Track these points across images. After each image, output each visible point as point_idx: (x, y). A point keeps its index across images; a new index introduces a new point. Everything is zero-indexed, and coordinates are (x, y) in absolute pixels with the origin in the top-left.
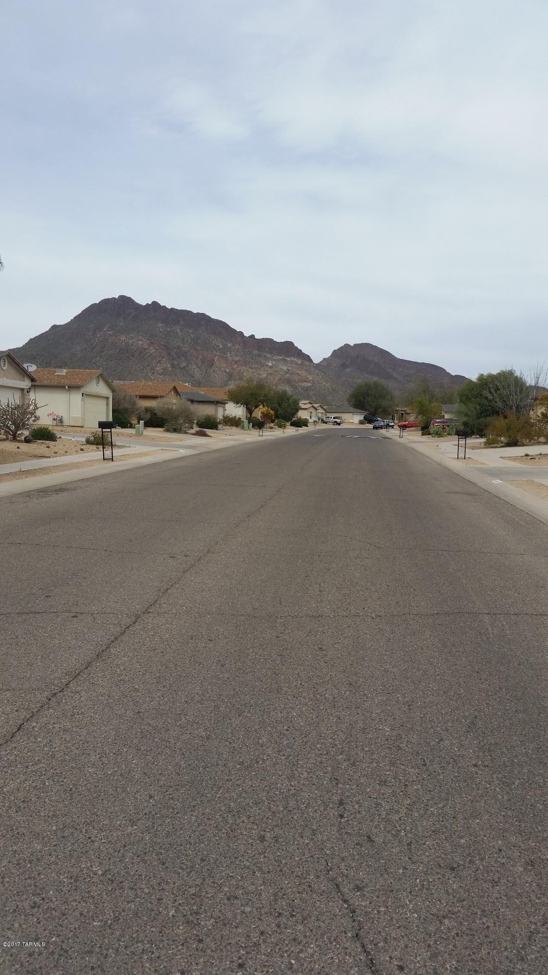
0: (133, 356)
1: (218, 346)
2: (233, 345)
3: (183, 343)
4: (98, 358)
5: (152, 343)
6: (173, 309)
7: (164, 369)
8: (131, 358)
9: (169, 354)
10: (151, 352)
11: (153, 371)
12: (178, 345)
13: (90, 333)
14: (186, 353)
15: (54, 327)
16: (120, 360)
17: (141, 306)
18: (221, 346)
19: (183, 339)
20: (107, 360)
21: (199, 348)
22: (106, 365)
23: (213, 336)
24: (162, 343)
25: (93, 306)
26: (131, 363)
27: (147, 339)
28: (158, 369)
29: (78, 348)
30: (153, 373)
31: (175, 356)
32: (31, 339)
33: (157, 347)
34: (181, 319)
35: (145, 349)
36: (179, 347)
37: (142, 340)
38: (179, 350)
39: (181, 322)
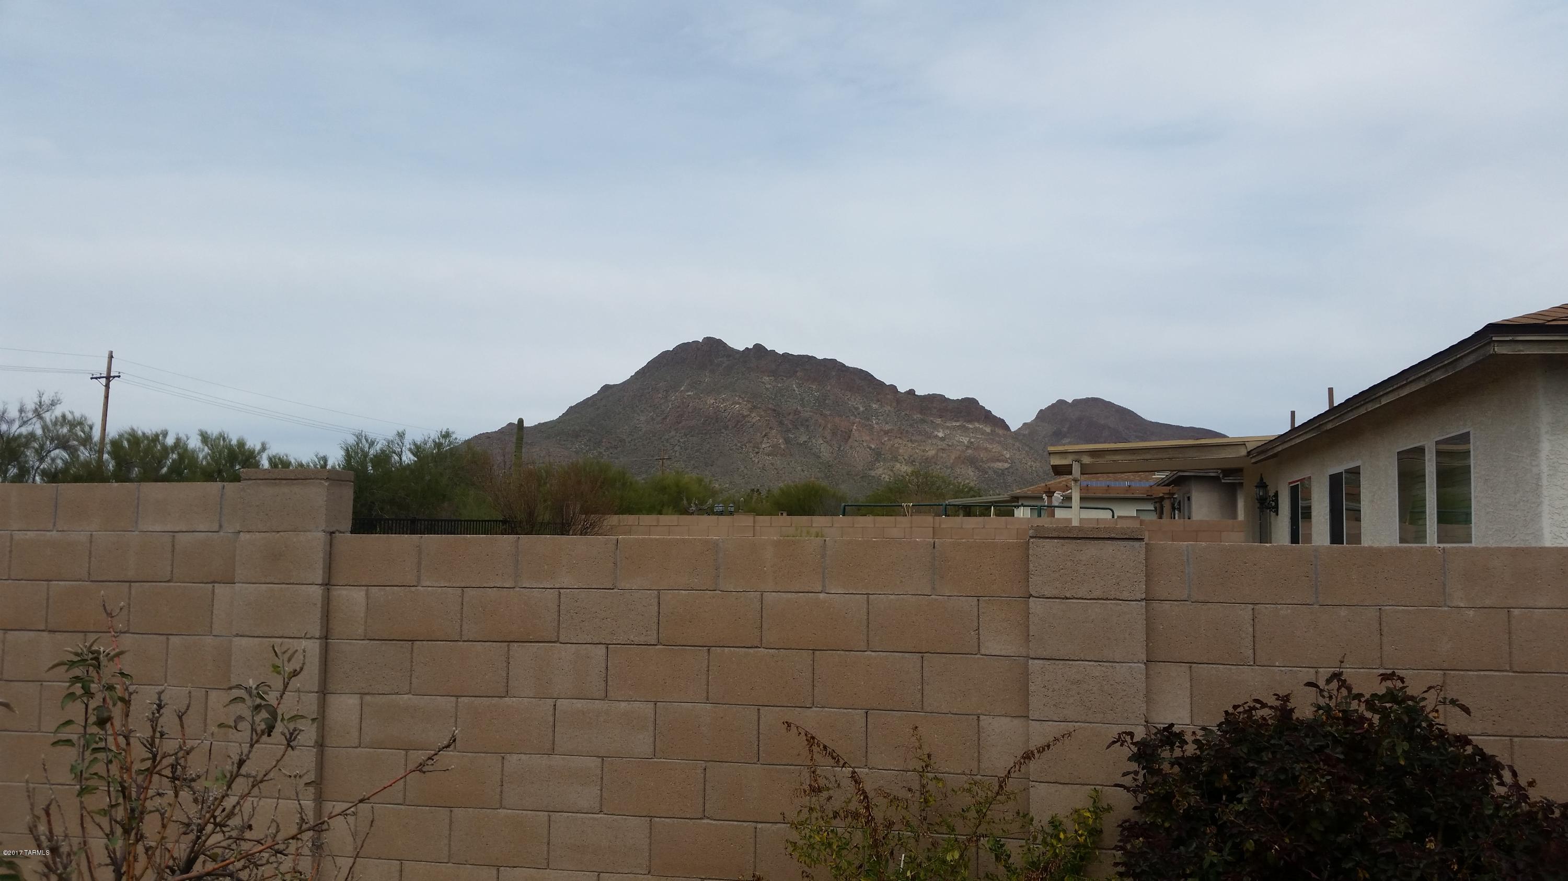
0: (726, 428)
1: (857, 409)
2: (882, 406)
3: (803, 406)
4: (673, 433)
5: (755, 407)
6: (786, 355)
7: (773, 446)
8: (723, 430)
9: (781, 423)
10: (754, 420)
11: (757, 450)
12: (794, 408)
13: (660, 395)
14: (807, 421)
15: (606, 388)
16: (706, 434)
17: (738, 352)
18: (862, 409)
19: (802, 400)
20: (686, 435)
21: (828, 413)
22: (684, 443)
23: (849, 394)
24: (770, 406)
25: (665, 354)
26: (722, 438)
27: (748, 401)
28: (764, 446)
29: (643, 418)
30: (757, 453)
31: (790, 426)
32: (571, 408)
33: (763, 413)
34: (798, 369)
35: (744, 417)
36: (796, 412)
37: (739, 403)
38: (796, 417)
39: (798, 374)
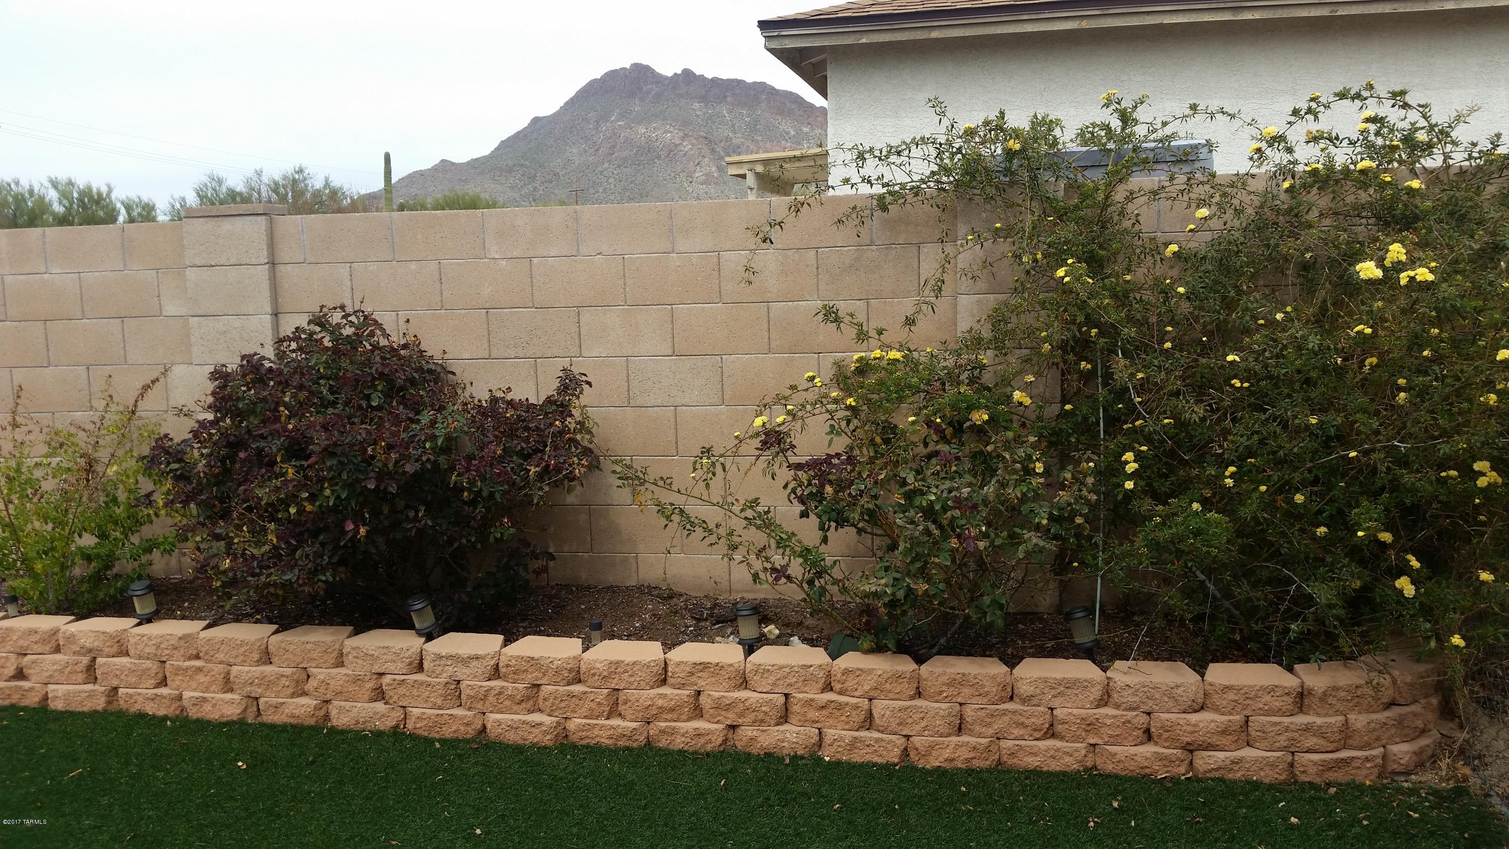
0: (659, 157)
1: (788, 133)
2: (812, 129)
3: (734, 132)
4: (606, 165)
5: (686, 135)
6: (715, 81)
7: (707, 175)
8: (656, 160)
9: (713, 151)
10: (686, 149)
11: (690, 179)
12: (726, 135)
13: (591, 126)
14: (739, 147)
15: (536, 120)
16: (639, 164)
17: (666, 78)
18: (793, 133)
19: (733, 126)
20: (619, 166)
21: (760, 138)
22: (618, 174)
23: (780, 118)
24: (702, 134)
25: (592, 83)
26: (655, 169)
27: (679, 129)
28: (697, 175)
29: (575, 151)
30: (691, 182)
31: (722, 153)
32: (502, 142)
33: (694, 141)
34: (728, 94)
35: (676, 146)
36: (728, 139)
37: (671, 132)
38: (729, 143)
39: (729, 99)
